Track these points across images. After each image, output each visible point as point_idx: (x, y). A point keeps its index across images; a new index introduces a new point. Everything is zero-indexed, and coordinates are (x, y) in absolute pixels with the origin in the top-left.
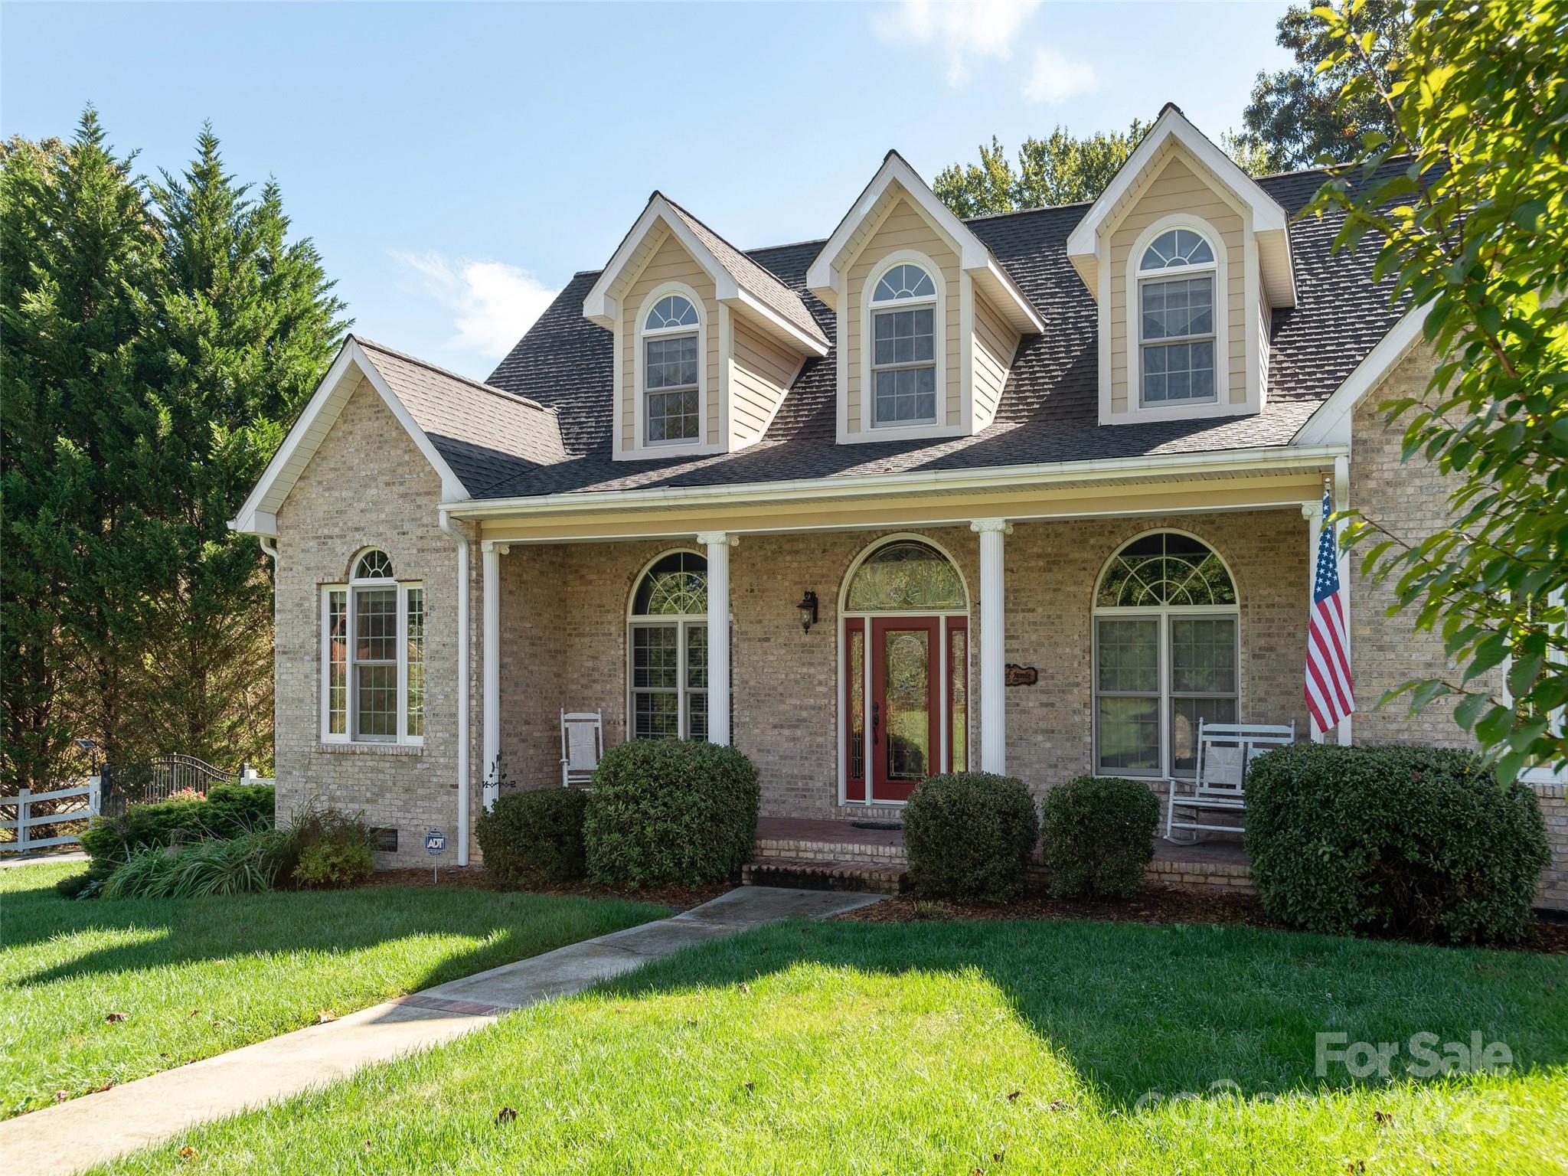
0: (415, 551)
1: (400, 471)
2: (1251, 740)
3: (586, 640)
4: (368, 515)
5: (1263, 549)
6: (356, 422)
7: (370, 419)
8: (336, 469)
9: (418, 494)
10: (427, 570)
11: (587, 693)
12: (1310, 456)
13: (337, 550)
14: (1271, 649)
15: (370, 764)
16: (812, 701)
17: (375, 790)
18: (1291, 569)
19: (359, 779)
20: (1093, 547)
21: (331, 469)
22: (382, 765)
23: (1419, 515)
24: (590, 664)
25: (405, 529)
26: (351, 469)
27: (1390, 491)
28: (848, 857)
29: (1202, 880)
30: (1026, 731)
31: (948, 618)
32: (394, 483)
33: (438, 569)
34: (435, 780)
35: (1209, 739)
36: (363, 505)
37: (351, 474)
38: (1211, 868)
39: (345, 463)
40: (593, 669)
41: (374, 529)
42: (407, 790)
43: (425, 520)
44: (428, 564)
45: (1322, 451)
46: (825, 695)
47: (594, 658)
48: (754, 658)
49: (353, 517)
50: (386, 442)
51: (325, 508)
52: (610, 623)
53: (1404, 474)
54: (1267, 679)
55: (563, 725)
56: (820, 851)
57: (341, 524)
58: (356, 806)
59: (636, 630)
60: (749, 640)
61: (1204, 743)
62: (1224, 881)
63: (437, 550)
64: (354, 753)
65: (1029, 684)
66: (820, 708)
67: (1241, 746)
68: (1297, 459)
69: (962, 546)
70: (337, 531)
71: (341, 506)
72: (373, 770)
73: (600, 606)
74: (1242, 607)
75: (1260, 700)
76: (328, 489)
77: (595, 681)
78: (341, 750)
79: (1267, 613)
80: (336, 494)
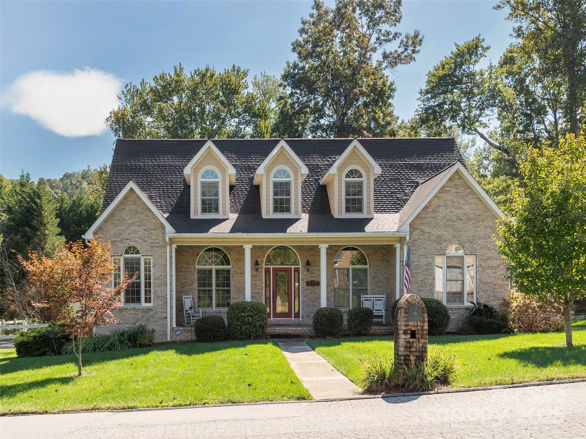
0: (149, 247)
1: (143, 222)
2: (375, 299)
3: (183, 273)
4: (131, 235)
5: (374, 252)
6: (126, 205)
7: (132, 205)
8: (119, 220)
9: (150, 229)
10: (154, 253)
11: (183, 290)
12: (402, 235)
13: (119, 245)
14: (376, 277)
15: (133, 312)
16: (256, 291)
17: (135, 320)
18: (381, 257)
19: (129, 317)
20: (334, 250)
21: (117, 220)
22: (137, 312)
23: (420, 248)
24: (184, 281)
25: (146, 240)
26: (125, 220)
27: (414, 242)
28: (288, 331)
29: (374, 331)
30: (316, 298)
31: (294, 268)
32: (141, 226)
33: (158, 253)
34: (157, 316)
35: (364, 299)
36: (129, 232)
37: (124, 222)
38: (377, 328)
39: (122, 218)
40: (185, 282)
41: (134, 239)
42: (147, 320)
43: (153, 238)
44: (154, 251)
45: (404, 234)
46: (260, 289)
47: (186, 279)
48: (239, 279)
49: (126, 235)
50: (138, 212)
51: (115, 232)
52: (191, 268)
53: (417, 239)
54: (375, 284)
55: (184, 299)
56: (281, 330)
57: (121, 237)
58: (128, 326)
59: (198, 270)
60: (237, 274)
61: (363, 300)
62: (379, 331)
63: (158, 247)
64: (127, 309)
65: (317, 286)
66: (259, 293)
67: (372, 300)
68: (399, 235)
69: (299, 248)
70: (119, 239)
71: (121, 231)
72: (134, 314)
73: (187, 263)
74: (370, 266)
75: (374, 289)
76: (116, 226)
77: (186, 286)
78: (122, 308)
79: (375, 268)
80: (119, 228)
